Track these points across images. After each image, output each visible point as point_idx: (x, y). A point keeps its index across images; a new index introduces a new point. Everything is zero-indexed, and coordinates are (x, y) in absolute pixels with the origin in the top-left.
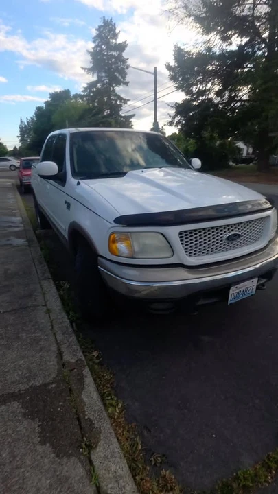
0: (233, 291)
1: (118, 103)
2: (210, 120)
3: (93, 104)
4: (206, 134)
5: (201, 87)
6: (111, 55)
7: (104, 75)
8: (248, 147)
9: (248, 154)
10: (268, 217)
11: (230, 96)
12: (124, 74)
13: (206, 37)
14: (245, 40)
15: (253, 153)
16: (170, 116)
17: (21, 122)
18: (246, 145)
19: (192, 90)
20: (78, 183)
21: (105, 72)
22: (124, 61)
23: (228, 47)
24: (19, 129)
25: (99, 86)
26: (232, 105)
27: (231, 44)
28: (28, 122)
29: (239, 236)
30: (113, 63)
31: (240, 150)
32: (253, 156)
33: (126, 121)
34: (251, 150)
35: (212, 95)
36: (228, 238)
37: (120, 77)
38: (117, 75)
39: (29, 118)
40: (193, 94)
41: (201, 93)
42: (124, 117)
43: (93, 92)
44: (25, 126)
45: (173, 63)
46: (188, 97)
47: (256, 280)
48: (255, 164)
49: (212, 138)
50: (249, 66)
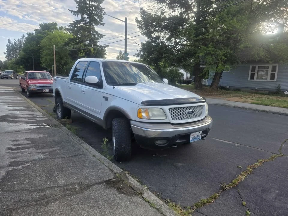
0: (192, 136)
1: (96, 36)
2: (164, 55)
3: (77, 36)
4: (161, 64)
5: (157, 34)
6: (92, 4)
7: (86, 16)
8: (187, 73)
9: (187, 77)
10: (204, 105)
11: (175, 42)
12: (101, 18)
13: (160, 6)
14: (183, 10)
15: (191, 77)
16: (138, 51)
17: (9, 41)
18: (186, 72)
19: (152, 36)
20: (114, 88)
21: (87, 15)
22: (102, 10)
23: (173, 13)
24: (6, 48)
25: (82, 24)
26: (177, 47)
27: (175, 11)
28: (15, 43)
29: (192, 112)
30: (93, 10)
31: (182, 75)
32: (191, 79)
33: (102, 49)
34: (189, 75)
35: (164, 40)
36: (188, 113)
37: (98, 20)
38: (96, 18)
39: (17, 40)
40: (153, 38)
41: (158, 38)
42: (100, 47)
43: (77, 27)
44: (13, 45)
45: (140, 19)
46: (149, 40)
47: (201, 132)
48: (193, 84)
49: (165, 67)
50: (186, 25)
